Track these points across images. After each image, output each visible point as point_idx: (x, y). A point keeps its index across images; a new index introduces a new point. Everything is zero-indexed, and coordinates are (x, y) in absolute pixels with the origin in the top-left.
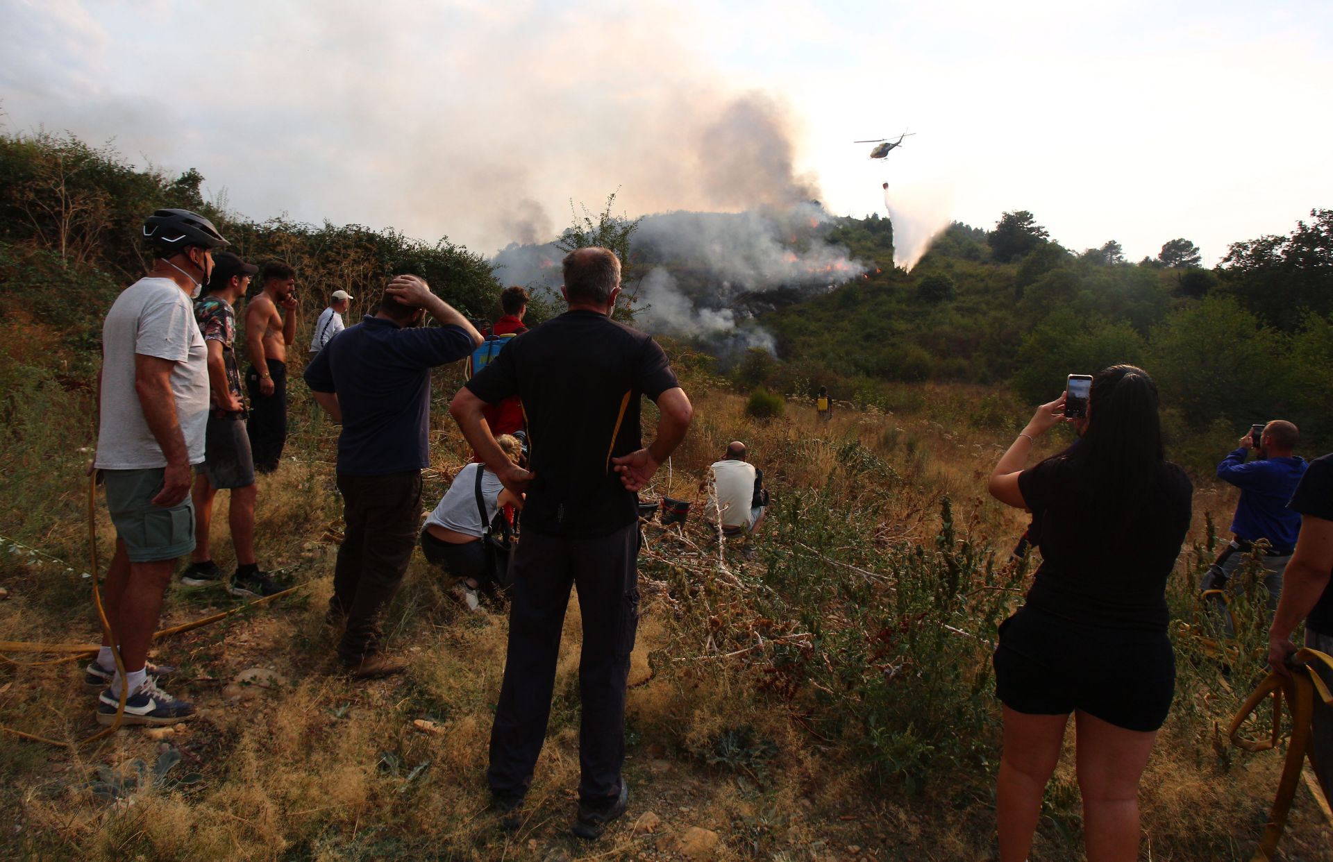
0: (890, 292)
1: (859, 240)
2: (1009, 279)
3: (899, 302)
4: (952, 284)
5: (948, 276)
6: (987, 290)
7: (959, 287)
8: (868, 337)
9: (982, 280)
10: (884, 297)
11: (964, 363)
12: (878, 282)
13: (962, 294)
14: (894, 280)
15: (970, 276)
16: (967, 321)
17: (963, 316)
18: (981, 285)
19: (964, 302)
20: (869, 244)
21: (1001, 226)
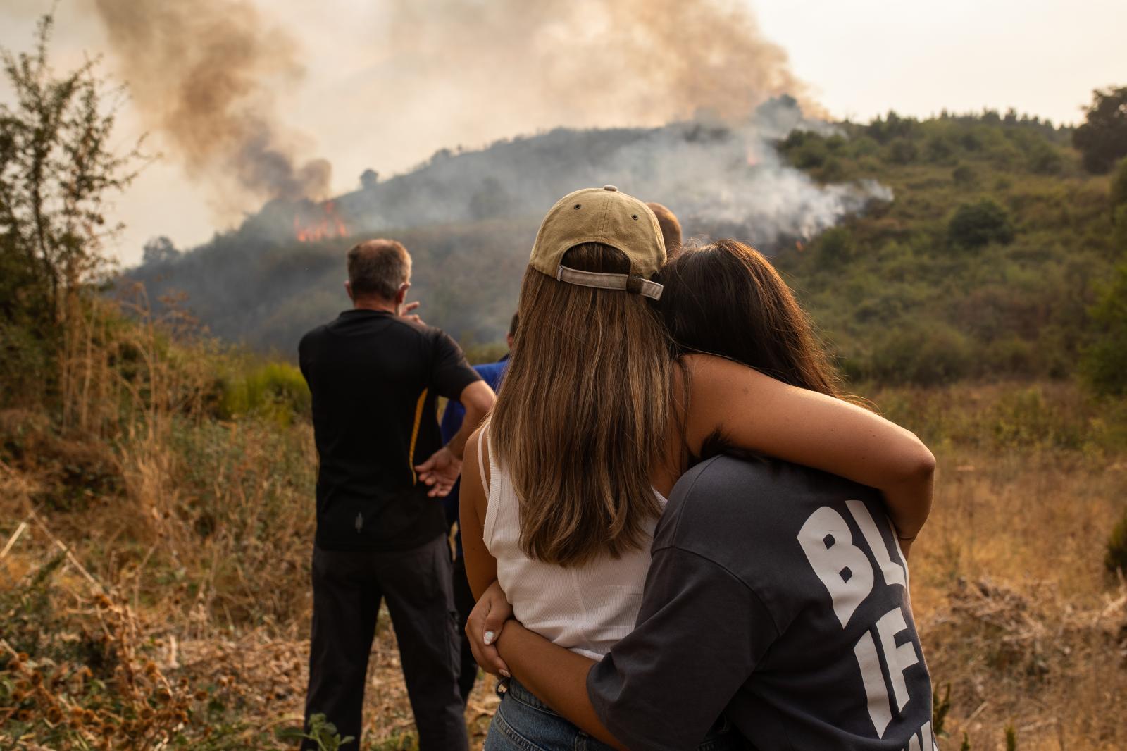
0: (903, 237)
1: (857, 155)
2: (1101, 198)
3: (918, 252)
4: (1004, 215)
5: (998, 203)
6: (1065, 221)
7: (1018, 220)
8: (864, 315)
9: (1058, 204)
10: (892, 245)
11: (1026, 346)
12: (885, 222)
13: (1024, 231)
14: (910, 217)
15: (1039, 199)
16: (1029, 275)
17: (1023, 267)
18: (1056, 213)
19: (1026, 243)
20: (871, 160)
21: (1092, 115)
